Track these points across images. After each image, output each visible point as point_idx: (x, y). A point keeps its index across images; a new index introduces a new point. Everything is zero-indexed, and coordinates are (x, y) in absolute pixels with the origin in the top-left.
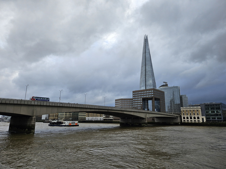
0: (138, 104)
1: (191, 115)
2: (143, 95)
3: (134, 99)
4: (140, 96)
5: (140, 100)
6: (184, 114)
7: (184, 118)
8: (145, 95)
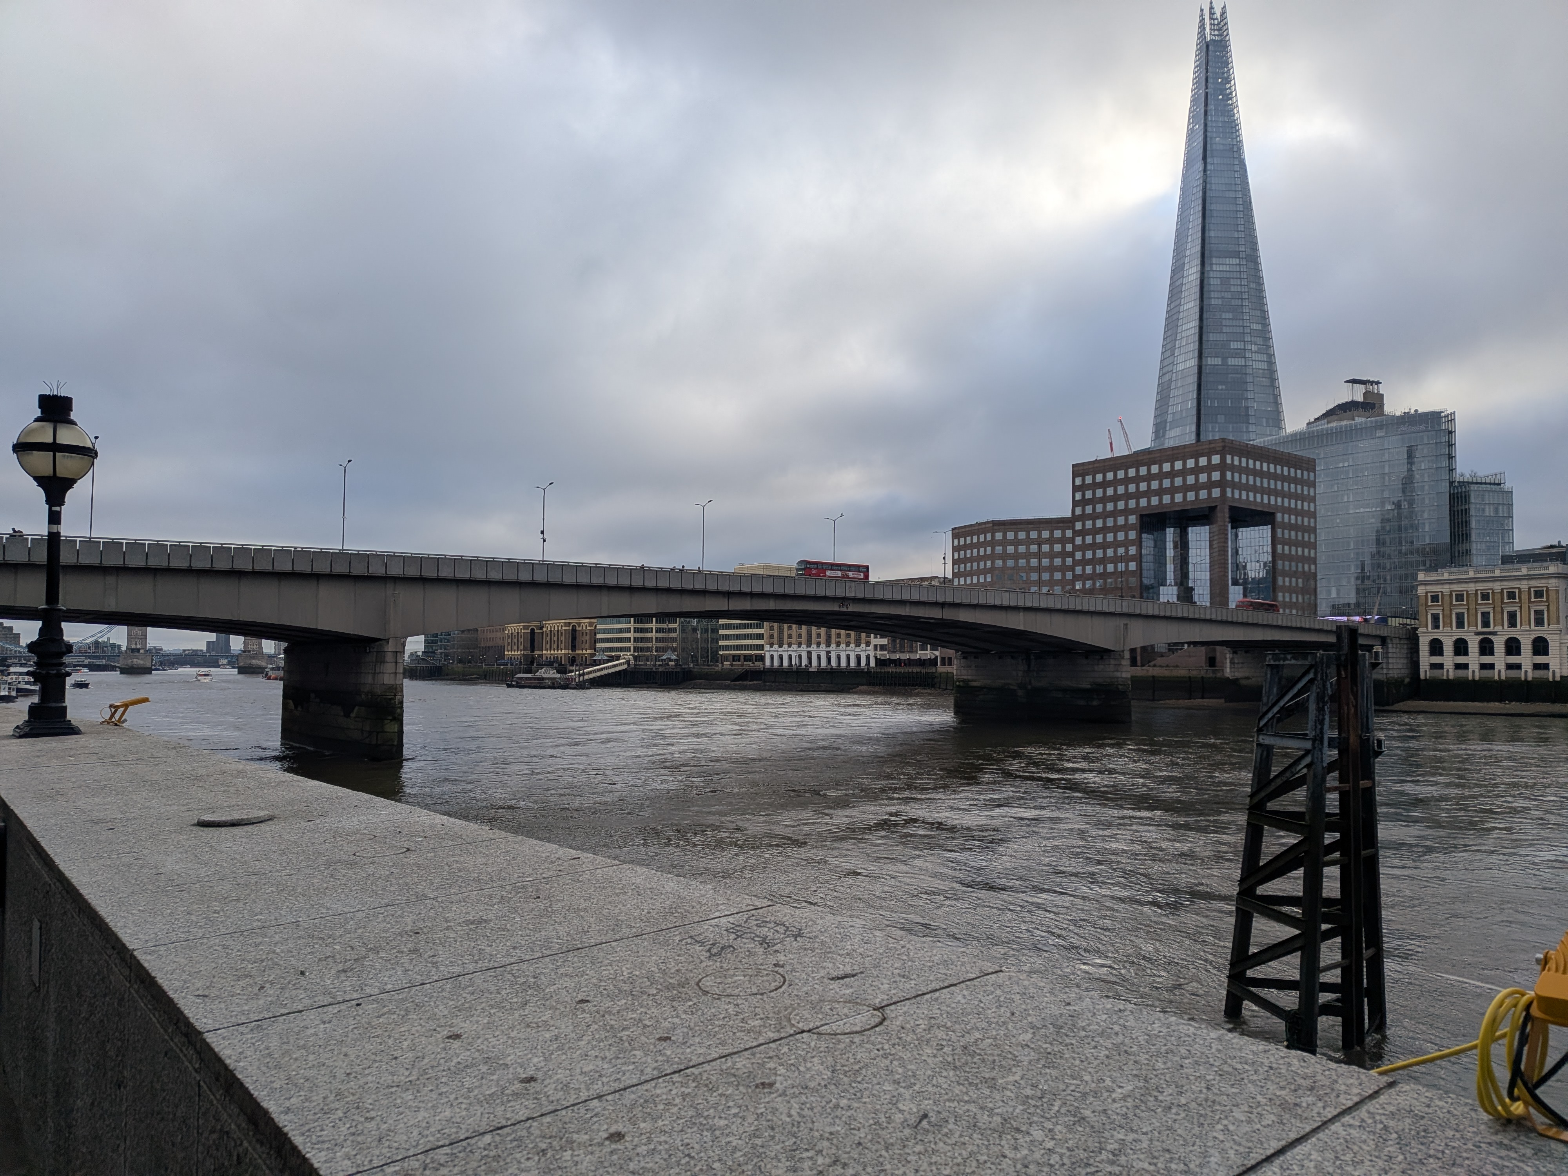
0: (1110, 552)
1: (1486, 624)
2: (1148, 493)
3: (1083, 518)
4: (1127, 496)
5: (1126, 528)
6: (1435, 618)
7: (1436, 647)
8: (1160, 492)
